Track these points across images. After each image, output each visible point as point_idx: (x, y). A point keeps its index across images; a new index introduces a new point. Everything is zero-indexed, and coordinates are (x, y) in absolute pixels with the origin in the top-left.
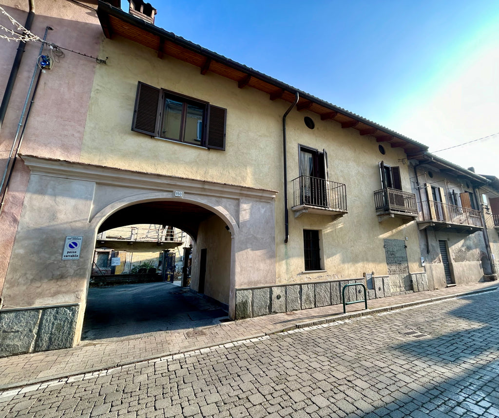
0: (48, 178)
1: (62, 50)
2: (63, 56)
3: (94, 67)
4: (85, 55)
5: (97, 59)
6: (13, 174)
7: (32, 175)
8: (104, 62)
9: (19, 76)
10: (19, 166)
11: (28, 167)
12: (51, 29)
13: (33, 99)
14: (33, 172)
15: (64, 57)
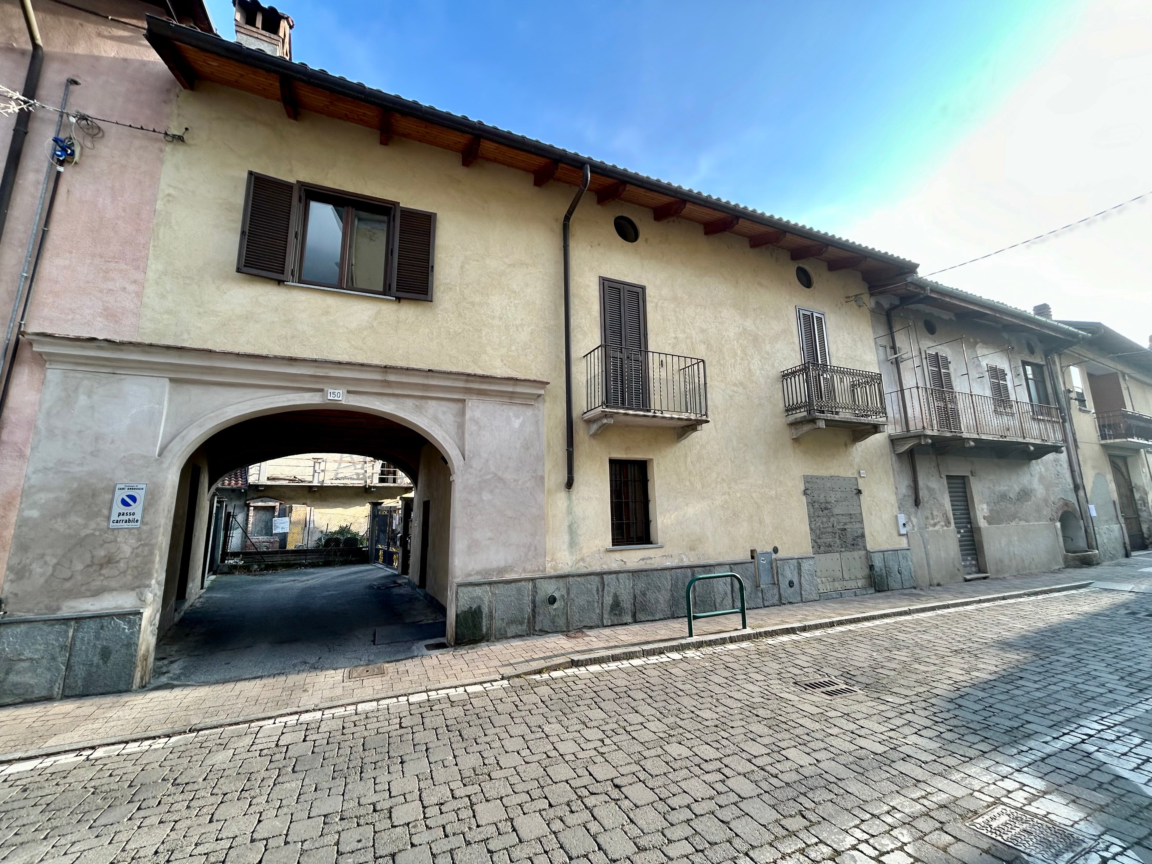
0: (79, 375)
1: (100, 124)
2: (100, 135)
3: (161, 151)
4: (142, 128)
5: (166, 134)
6: (16, 369)
7: (49, 371)
8: (180, 139)
9: (20, 182)
10: (25, 354)
11: (40, 354)
12: (76, 83)
13: (47, 223)
14: (50, 364)
15: (103, 136)
